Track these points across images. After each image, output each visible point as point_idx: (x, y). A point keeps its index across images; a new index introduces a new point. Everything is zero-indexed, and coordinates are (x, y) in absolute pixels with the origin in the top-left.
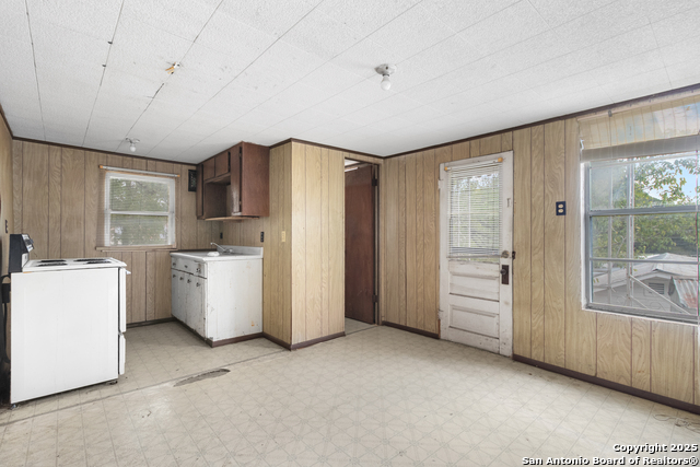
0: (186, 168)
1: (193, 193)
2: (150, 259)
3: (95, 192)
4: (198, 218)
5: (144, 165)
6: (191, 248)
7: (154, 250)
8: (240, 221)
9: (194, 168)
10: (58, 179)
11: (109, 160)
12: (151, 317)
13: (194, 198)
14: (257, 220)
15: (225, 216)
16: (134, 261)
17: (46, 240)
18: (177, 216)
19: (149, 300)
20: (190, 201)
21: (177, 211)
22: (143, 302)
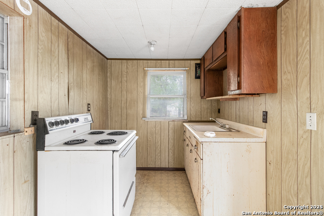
0: (193, 63)
1: (199, 80)
2: (171, 126)
3: (142, 84)
4: (202, 98)
5: (167, 64)
6: (197, 120)
7: (173, 121)
8: (235, 99)
9: (198, 62)
10: (125, 79)
11: (149, 64)
12: (171, 166)
13: (199, 84)
14: (256, 98)
15: (222, 95)
16: (162, 127)
17: (120, 113)
18: (187, 97)
19: (171, 154)
20: (196, 86)
21: (188, 94)
22: (167, 154)
